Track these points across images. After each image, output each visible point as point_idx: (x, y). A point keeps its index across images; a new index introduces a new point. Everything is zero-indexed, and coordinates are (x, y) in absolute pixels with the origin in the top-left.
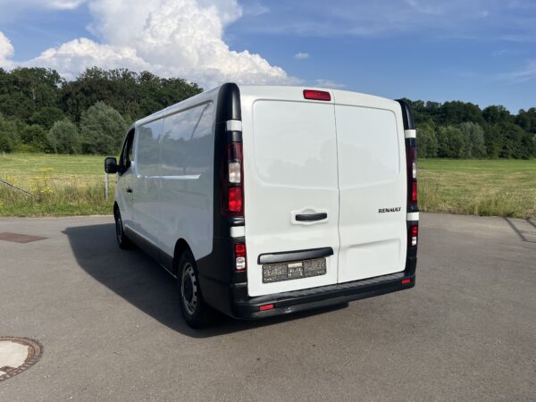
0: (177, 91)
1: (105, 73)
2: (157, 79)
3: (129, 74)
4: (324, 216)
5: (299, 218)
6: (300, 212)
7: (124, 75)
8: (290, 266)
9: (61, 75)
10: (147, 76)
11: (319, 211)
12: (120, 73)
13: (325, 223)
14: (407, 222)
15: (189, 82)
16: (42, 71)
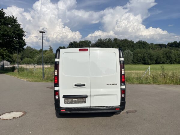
0: (125, 43)
1: (103, 40)
2: (119, 40)
3: (110, 40)
4: (84, 85)
5: (76, 85)
6: (76, 84)
7: (109, 40)
8: (73, 99)
9: (92, 42)
10: (116, 39)
11: (82, 83)
12: (108, 39)
13: (85, 87)
14: (121, 89)
15: (129, 40)
16: (87, 41)
